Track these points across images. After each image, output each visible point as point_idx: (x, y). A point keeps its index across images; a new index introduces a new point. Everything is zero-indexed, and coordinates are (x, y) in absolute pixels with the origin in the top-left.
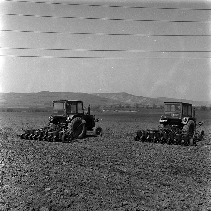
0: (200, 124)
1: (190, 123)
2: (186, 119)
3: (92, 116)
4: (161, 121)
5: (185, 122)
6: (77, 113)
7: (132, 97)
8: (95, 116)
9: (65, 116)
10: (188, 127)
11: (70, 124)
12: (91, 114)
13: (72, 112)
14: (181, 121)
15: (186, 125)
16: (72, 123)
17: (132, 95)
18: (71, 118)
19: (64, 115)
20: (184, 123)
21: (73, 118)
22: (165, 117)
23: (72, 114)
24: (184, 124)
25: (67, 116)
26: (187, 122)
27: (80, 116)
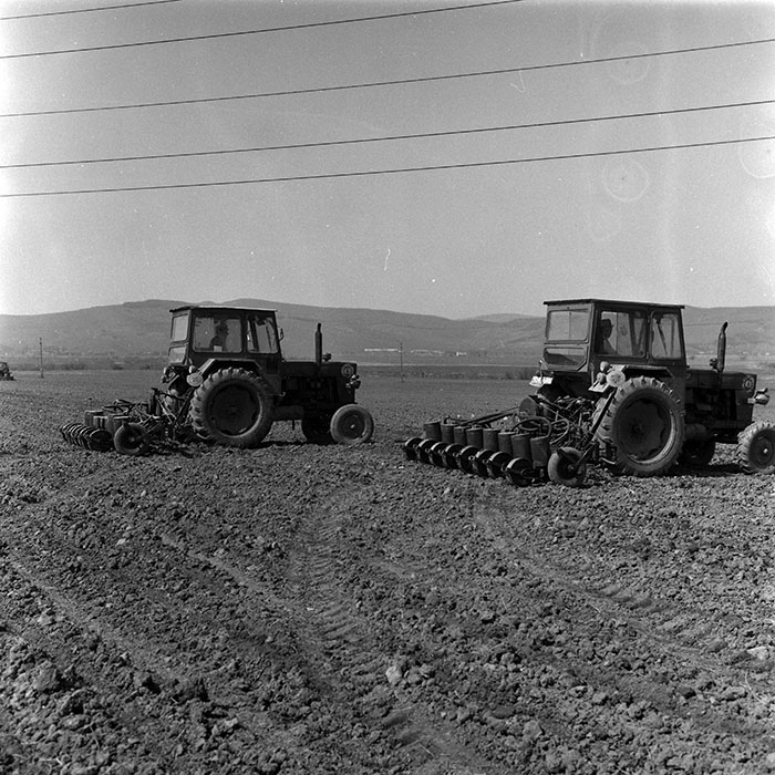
0: (759, 397)
5: (603, 382)
18: (203, 371)
20: (597, 388)
21: (212, 369)
22: (545, 367)
23: (214, 355)
24: (597, 395)
27: (249, 362)
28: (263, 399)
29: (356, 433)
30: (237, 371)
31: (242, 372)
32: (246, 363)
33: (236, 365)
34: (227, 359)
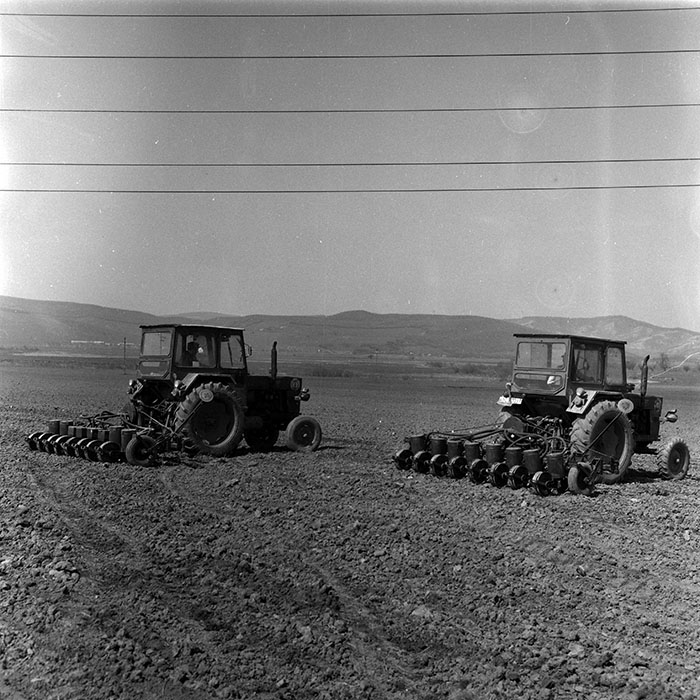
0: (670, 416)
1: (601, 412)
2: (584, 397)
3: (288, 380)
4: (504, 401)
5: (580, 405)
6: (219, 368)
7: (649, 331)
8: (300, 380)
9: (168, 378)
10: (590, 427)
11: (182, 406)
12: (281, 374)
13: (195, 364)
14: (564, 402)
15: (583, 416)
16: (189, 402)
17: (651, 326)
18: (188, 385)
19: (166, 376)
20: (574, 410)
21: (196, 384)
22: (515, 389)
23: (195, 370)
24: (575, 416)
25: (175, 376)
26: (585, 407)
27: (226, 378)
28: (238, 412)
29: (307, 442)
30: (217, 385)
31: (221, 386)
32: (224, 377)
33: (215, 380)
34: (208, 374)
